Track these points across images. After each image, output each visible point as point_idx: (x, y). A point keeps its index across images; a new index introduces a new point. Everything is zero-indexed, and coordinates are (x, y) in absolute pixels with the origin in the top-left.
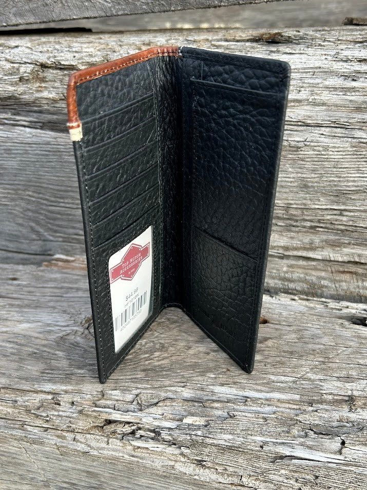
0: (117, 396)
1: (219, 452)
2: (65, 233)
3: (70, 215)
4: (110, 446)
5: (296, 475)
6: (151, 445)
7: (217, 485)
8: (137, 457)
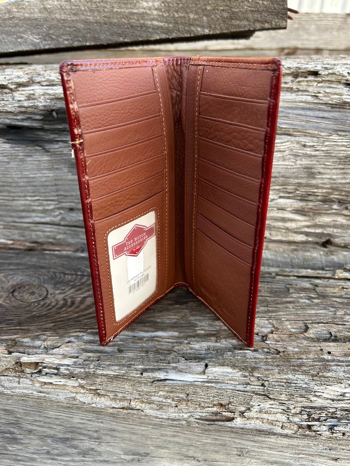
0: (28, 342)
1: (109, 381)
2: (4, 221)
3: (7, 206)
4: (21, 385)
5: (172, 395)
6: (54, 380)
7: (111, 411)
8: (43, 392)
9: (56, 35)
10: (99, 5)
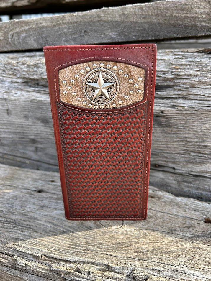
9: (128, 33)
10: (163, 11)
